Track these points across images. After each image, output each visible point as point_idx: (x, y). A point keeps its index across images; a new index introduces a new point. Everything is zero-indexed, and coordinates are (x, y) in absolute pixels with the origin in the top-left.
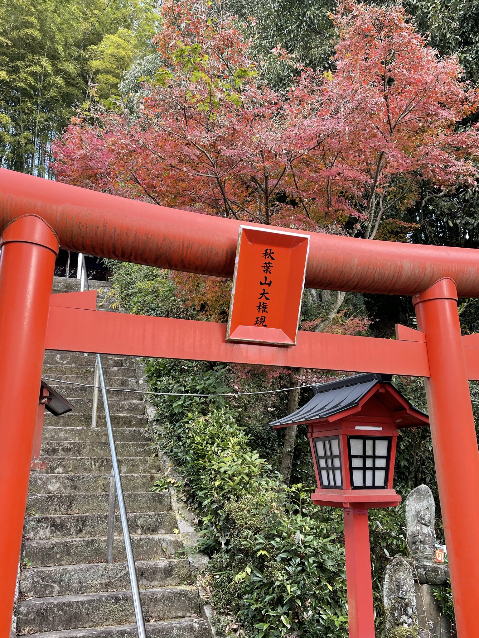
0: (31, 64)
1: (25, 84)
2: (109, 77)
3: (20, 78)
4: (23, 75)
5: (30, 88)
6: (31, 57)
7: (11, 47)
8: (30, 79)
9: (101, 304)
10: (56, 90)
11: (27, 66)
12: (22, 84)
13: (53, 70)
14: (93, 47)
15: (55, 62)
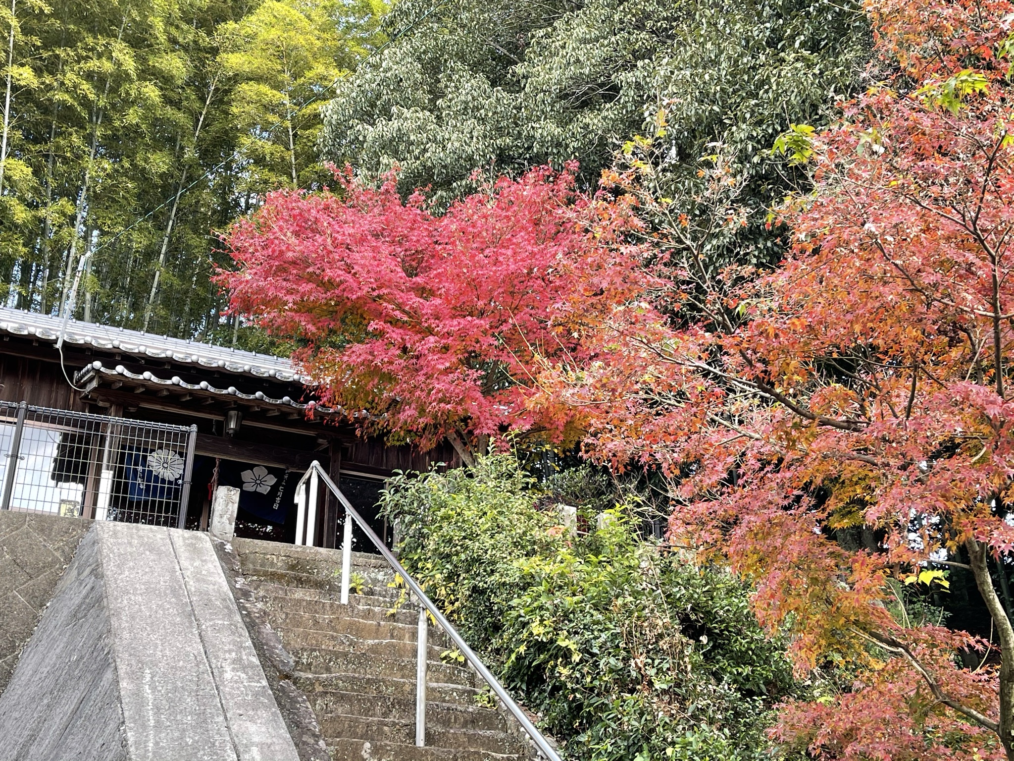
0: (90, 54)
1: (72, 97)
2: (264, 88)
3: (62, 84)
4: (70, 77)
5: (81, 104)
6: (90, 40)
7: (48, 16)
8: (86, 87)
9: (392, 611)
10: (141, 111)
11: (80, 59)
12: (66, 97)
13: (137, 69)
14: (231, 25)
15: (143, 52)
